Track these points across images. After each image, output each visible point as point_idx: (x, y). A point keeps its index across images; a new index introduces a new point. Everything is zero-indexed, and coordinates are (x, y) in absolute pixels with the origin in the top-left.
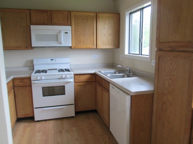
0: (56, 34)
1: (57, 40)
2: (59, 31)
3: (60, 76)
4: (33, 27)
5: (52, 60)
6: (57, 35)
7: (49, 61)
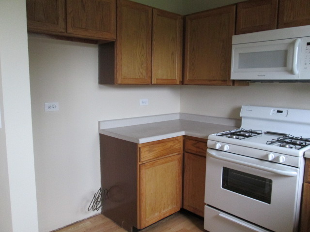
0: (283, 48)
1: (285, 65)
2: (291, 40)
3: (265, 153)
4: (236, 39)
5: (278, 112)
6: (286, 52)
7: (271, 112)
